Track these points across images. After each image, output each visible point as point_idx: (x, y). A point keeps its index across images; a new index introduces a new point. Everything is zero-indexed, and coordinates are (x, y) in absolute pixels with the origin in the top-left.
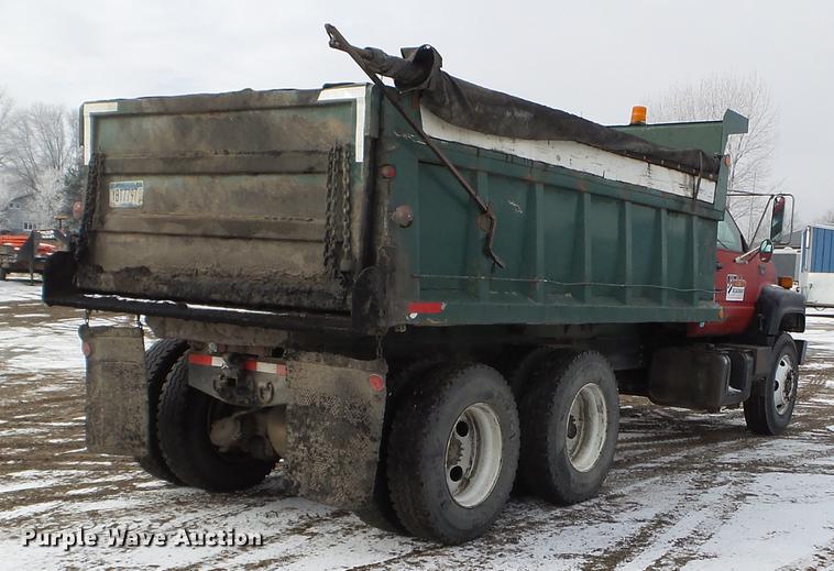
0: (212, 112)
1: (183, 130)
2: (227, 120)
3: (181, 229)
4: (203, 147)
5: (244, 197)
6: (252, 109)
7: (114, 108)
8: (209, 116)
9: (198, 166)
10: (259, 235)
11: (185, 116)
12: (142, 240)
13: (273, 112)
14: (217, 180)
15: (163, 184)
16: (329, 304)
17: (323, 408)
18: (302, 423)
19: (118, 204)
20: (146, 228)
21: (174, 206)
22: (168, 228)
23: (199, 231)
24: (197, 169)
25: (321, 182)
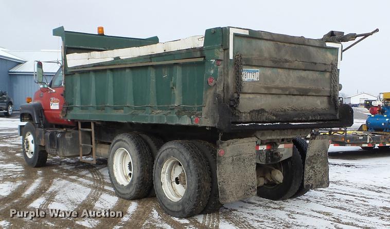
0: (290, 43)
1: (279, 49)
2: (295, 47)
3: (280, 92)
4: (287, 57)
5: (301, 79)
6: (305, 45)
7: (247, 33)
8: (288, 45)
9: (287, 65)
10: (309, 94)
11: (279, 43)
12: (258, 96)
13: (311, 47)
14: (291, 71)
15: (268, 72)
16: (331, 117)
17: (318, 155)
18: (311, 162)
19: (246, 80)
20: (263, 91)
21: (274, 82)
22: (274, 91)
23: (287, 93)
24: (287, 66)
25: (327, 75)
